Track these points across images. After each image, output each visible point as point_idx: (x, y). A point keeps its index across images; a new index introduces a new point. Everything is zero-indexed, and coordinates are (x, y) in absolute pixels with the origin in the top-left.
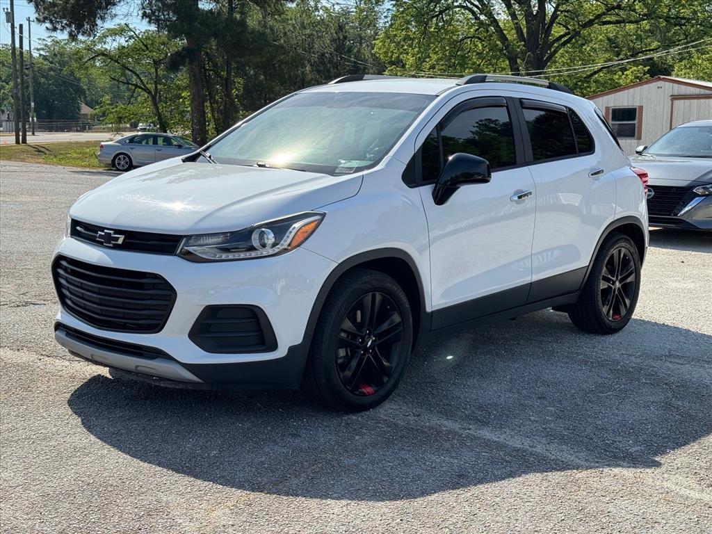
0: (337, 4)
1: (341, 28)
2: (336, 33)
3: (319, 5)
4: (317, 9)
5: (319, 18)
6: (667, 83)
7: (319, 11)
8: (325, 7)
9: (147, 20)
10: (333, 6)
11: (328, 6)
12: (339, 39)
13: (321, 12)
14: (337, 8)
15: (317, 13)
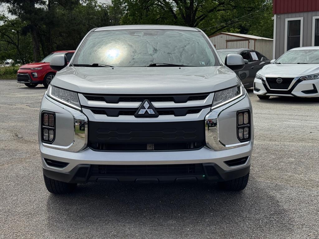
1: (106, 14)
2: (104, 17)
3: (97, 5)
4: (96, 6)
5: (97, 10)
6: (224, 35)
7: (97, 7)
8: (99, 5)
9: (11, 13)
10: (103, 4)
11: (101, 5)
13: (98, 7)
14: (105, 5)
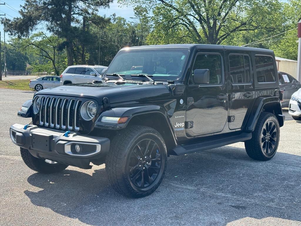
0: (133, 22)
1: (134, 32)
2: (131, 34)
4: (124, 24)
5: (125, 28)
8: (128, 23)
9: (49, 30)
10: (131, 23)
12: (133, 37)
13: (126, 26)
14: (133, 24)
15: (124, 26)
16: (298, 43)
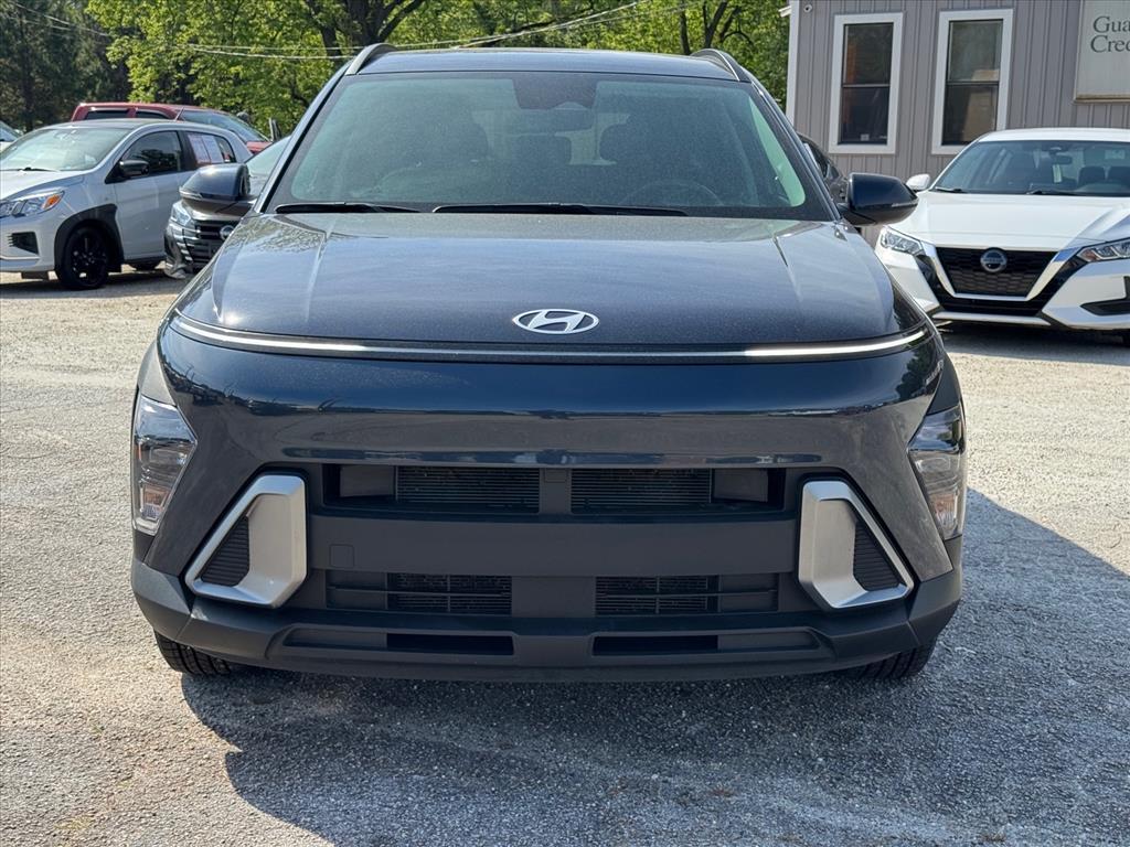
16: (787, 17)
